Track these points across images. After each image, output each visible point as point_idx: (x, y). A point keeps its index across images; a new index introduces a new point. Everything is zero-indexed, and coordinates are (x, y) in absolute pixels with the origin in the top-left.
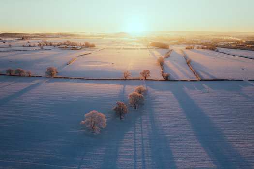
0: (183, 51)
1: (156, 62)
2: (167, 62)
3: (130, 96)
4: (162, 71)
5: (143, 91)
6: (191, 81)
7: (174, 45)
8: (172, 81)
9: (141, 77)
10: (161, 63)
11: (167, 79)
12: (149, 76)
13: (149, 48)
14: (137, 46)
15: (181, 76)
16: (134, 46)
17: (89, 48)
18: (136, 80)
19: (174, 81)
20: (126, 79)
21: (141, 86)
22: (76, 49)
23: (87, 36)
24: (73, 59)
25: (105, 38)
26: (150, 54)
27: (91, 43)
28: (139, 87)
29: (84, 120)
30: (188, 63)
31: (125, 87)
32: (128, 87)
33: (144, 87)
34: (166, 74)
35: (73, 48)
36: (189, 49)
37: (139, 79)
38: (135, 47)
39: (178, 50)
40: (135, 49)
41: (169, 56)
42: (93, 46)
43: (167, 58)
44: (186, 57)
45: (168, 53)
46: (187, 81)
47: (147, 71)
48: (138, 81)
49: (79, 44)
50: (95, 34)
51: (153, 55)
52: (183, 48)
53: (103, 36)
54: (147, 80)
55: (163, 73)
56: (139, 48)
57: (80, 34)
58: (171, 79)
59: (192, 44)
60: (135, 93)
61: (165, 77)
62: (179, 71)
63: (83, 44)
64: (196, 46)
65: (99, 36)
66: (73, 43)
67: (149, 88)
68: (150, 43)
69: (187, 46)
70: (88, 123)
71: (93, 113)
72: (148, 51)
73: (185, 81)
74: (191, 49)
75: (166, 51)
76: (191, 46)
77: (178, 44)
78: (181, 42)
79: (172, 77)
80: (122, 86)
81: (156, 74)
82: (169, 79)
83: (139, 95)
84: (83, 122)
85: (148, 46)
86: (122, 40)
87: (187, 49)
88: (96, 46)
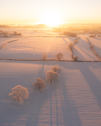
0: (87, 39)
1: (67, 47)
2: (76, 47)
3: (48, 73)
4: (71, 54)
5: (57, 70)
6: (94, 61)
7: (80, 34)
8: (79, 61)
9: (56, 58)
10: (71, 48)
11: (76, 60)
12: (62, 57)
13: (62, 36)
14: (53, 35)
15: (87, 58)
16: (50, 34)
17: (17, 36)
18: (52, 61)
19: (81, 61)
20: (44, 60)
21: (56, 66)
22: (7, 37)
23: (16, 27)
24: (5, 45)
25: (29, 29)
26: (63, 40)
27: (18, 32)
28: (54, 67)
29: (11, 93)
30: (91, 48)
31: (43, 66)
32: (46, 66)
33: (57, 66)
34: (75, 56)
35: (5, 36)
36: (92, 37)
37: (54, 60)
38: (52, 35)
39: (84, 37)
40: (51, 37)
41: (77, 42)
42: (20, 35)
43: (75, 43)
44: (90, 43)
45: (76, 40)
46: (91, 61)
47: (60, 54)
48: (53, 61)
49: (9, 33)
50: (21, 26)
51: (65, 41)
52: (87, 36)
53: (27, 27)
54: (61, 60)
55: (72, 55)
56: (54, 36)
57: (10, 25)
58: (79, 60)
59: (95, 33)
60: (51, 71)
61: (74, 59)
62: (85, 54)
63: (12, 33)
64: (98, 35)
65: (25, 27)
66: (5, 32)
67: (62, 67)
68: (63, 32)
69: (90, 35)
70: (14, 95)
71: (19, 87)
72: (61, 39)
73: (90, 61)
74: (94, 37)
75: (75, 38)
76: (94, 34)
77: (84, 33)
78: (86, 32)
79: (80, 59)
80: (41, 65)
81: (67, 57)
82: (77, 60)
83: (54, 72)
84: (10, 94)
85: (61, 34)
86: (42, 30)
87: (90, 37)
88: (22, 34)
